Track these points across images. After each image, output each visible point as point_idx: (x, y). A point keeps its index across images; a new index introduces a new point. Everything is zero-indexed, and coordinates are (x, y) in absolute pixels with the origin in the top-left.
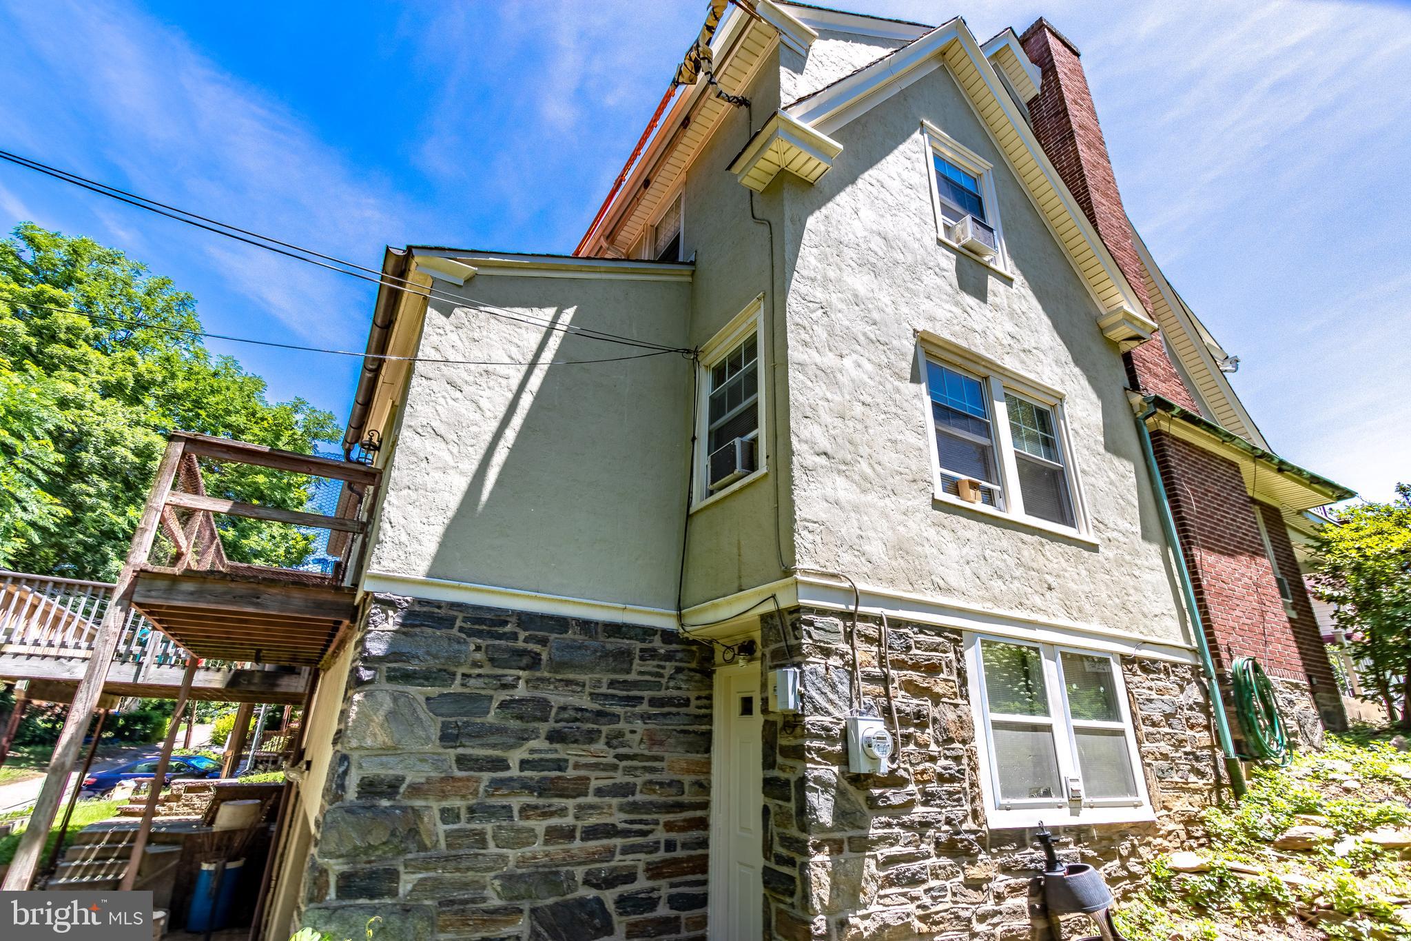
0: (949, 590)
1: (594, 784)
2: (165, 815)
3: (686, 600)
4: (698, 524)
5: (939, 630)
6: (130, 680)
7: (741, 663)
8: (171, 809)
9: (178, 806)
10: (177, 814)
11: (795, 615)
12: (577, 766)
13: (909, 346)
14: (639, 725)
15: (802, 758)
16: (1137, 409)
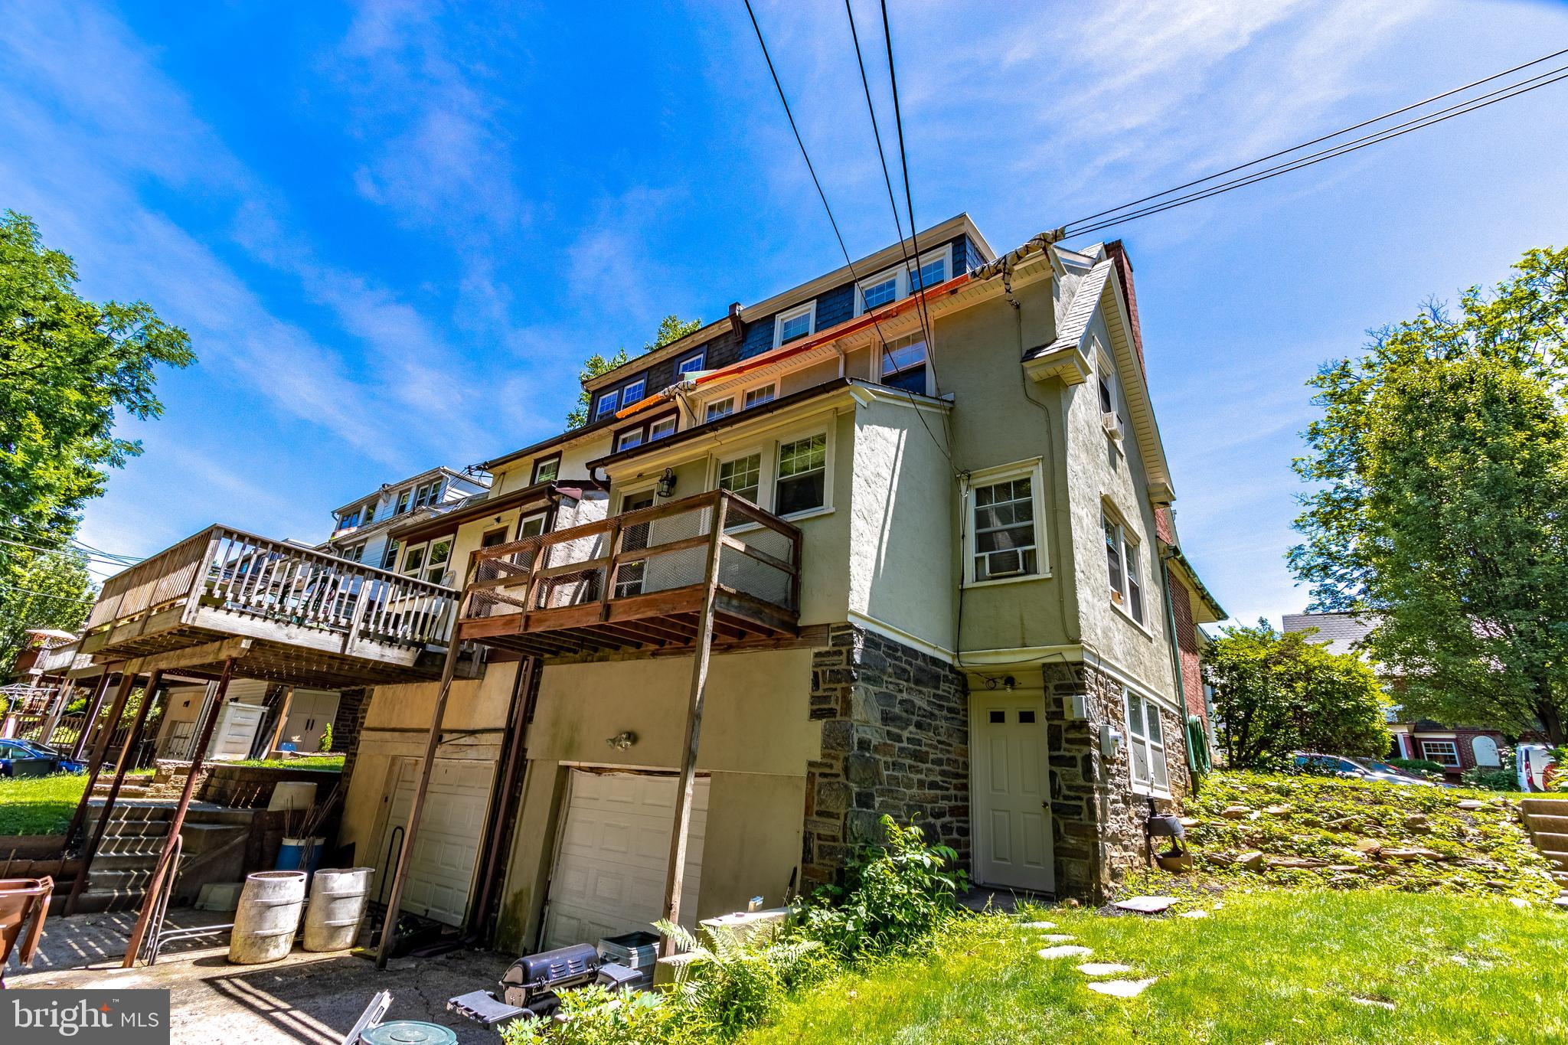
0: (1117, 659)
1: (931, 756)
2: (152, 797)
3: (963, 646)
4: (967, 595)
5: (1115, 681)
6: (338, 650)
7: (1009, 690)
8: (158, 790)
9: (167, 788)
10: (164, 797)
11: (1080, 667)
12: (926, 745)
13: (1098, 501)
14: (943, 723)
15: (1090, 745)
16: (1161, 551)
